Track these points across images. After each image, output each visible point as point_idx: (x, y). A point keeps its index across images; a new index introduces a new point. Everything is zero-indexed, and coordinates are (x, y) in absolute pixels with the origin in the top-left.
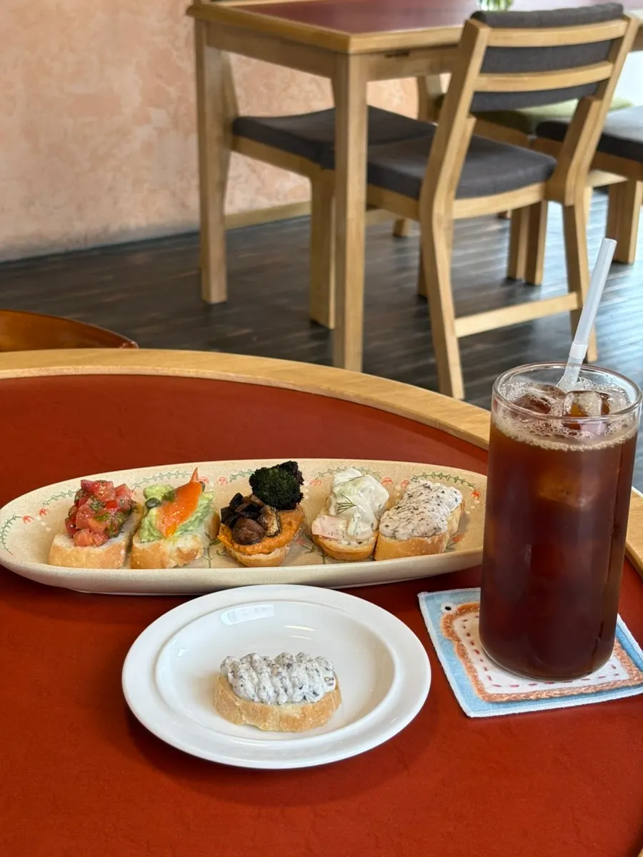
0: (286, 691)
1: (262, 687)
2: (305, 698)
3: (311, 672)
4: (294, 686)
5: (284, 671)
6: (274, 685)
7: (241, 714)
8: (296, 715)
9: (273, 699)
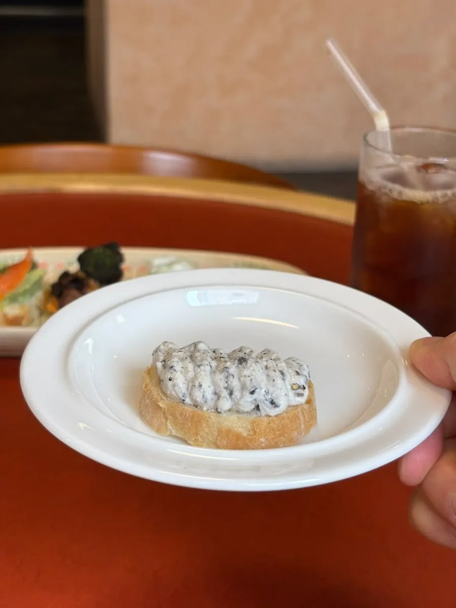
0: (231, 394)
1: (197, 384)
2: (257, 407)
3: (272, 373)
4: (243, 387)
5: (234, 366)
6: (214, 383)
7: (166, 419)
8: (240, 429)
9: (211, 403)
